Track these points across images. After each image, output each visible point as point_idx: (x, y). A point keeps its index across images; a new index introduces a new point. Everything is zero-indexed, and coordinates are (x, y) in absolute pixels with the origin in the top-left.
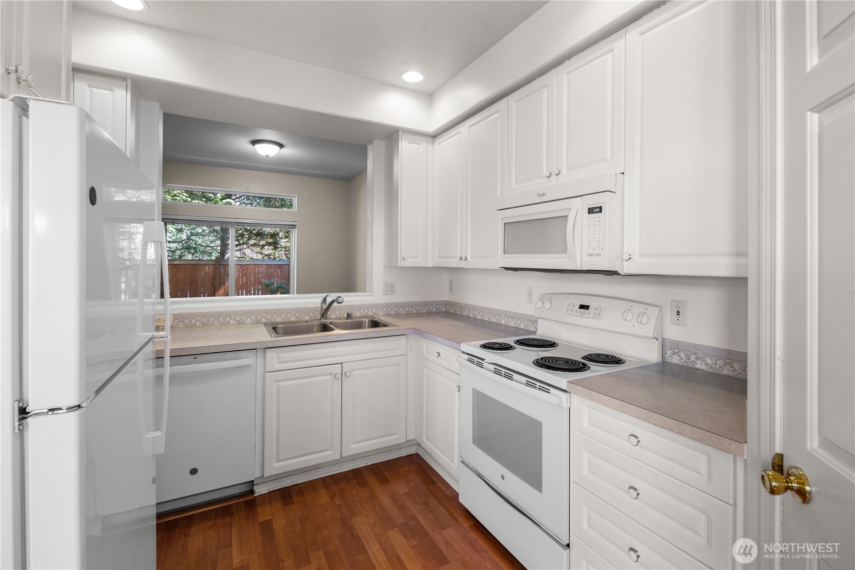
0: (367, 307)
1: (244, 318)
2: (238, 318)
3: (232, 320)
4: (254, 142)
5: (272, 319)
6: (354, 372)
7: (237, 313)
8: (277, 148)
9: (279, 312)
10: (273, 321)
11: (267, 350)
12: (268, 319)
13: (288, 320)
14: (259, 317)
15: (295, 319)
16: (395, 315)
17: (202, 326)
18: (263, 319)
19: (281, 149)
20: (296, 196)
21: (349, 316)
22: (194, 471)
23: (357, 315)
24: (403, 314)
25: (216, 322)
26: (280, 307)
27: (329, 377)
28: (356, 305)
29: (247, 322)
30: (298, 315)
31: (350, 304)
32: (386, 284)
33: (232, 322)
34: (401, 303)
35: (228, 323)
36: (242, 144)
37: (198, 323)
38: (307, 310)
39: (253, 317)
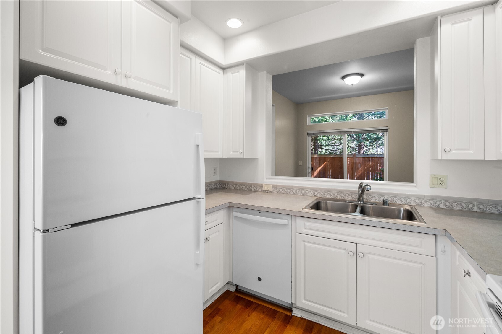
0: (409, 197)
1: (307, 192)
2: (303, 192)
3: (300, 192)
4: (343, 78)
5: (324, 195)
6: (369, 255)
7: (303, 189)
8: (359, 77)
9: (329, 191)
10: (325, 197)
11: (297, 217)
12: (322, 195)
13: (335, 198)
14: (316, 193)
15: (340, 198)
16: (446, 210)
17: (284, 194)
18: (318, 194)
19: (362, 77)
20: (388, 108)
21: (385, 202)
22: (259, 279)
23: (398, 203)
24: (459, 210)
25: (292, 193)
26: (330, 188)
27: (343, 251)
28: (397, 194)
29: (309, 195)
30: (343, 195)
31: (392, 192)
32: (434, 177)
33: (300, 194)
34: (455, 198)
35: (298, 194)
36: (336, 81)
37: (283, 191)
38: (350, 193)
39: (312, 192)
